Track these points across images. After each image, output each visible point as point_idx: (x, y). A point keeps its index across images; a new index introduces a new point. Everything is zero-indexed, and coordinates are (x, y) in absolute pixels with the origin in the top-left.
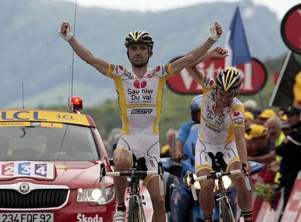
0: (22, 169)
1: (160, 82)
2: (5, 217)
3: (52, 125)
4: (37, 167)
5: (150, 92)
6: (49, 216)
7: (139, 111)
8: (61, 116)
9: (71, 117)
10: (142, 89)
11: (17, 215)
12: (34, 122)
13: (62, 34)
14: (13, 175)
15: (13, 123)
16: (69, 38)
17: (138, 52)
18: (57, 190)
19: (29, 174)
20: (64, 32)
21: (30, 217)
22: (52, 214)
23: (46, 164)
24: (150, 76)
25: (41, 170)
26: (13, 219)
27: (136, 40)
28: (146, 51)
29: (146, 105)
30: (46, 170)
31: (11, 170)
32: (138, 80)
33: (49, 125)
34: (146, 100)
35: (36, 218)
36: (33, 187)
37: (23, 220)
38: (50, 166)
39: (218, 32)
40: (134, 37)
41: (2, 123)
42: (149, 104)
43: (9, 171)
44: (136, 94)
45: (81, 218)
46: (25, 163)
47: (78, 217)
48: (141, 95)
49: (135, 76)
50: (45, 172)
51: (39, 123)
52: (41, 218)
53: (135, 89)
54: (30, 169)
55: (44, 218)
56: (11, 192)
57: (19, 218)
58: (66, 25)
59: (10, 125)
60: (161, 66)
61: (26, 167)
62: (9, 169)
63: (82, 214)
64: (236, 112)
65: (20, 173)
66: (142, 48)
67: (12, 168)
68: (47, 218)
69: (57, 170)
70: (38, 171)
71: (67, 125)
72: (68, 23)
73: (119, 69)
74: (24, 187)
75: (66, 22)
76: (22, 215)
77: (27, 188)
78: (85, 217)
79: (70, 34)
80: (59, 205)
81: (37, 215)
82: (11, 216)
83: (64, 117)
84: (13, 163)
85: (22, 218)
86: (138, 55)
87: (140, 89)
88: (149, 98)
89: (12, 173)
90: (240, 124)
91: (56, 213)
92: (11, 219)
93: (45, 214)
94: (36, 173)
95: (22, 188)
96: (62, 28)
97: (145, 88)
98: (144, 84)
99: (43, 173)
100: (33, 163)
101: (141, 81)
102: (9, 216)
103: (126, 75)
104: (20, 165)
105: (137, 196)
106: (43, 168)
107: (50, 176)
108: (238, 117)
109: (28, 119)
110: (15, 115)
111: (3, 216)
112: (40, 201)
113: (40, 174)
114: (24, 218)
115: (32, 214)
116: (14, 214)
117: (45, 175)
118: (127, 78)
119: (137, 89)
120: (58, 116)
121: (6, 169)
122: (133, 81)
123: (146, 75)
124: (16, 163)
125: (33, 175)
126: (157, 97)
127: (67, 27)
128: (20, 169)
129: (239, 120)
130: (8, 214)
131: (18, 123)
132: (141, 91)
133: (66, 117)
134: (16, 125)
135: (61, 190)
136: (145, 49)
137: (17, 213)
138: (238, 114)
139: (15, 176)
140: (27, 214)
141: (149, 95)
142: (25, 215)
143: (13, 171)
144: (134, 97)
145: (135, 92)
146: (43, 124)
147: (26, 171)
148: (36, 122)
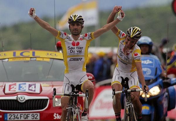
0: (21, 87)
1: (87, 43)
2: (10, 116)
3: (43, 59)
4: (30, 86)
5: (81, 48)
6: (36, 115)
7: (74, 60)
8: (49, 54)
9: (55, 55)
10: (77, 46)
11: (17, 115)
12: (32, 58)
13: (30, 15)
14: (15, 91)
15: (20, 58)
16: (34, 17)
17: (76, 27)
18: (41, 100)
19: (25, 90)
20: (31, 13)
21: (25, 116)
22: (39, 114)
23: (35, 84)
24: (81, 39)
25: (32, 88)
26: (16, 117)
27: (74, 20)
28: (80, 27)
29: (79, 56)
30: (35, 88)
31: (14, 88)
32: (75, 41)
33: (41, 59)
34: (78, 53)
35: (29, 116)
36: (27, 98)
37: (21, 118)
38: (38, 85)
39: (122, 15)
40: (73, 18)
41: (13, 59)
42: (80, 55)
43: (13, 88)
44: (73, 50)
45: (56, 116)
46: (23, 84)
47: (54, 115)
48: (76, 50)
49: (73, 39)
50: (35, 89)
51: (35, 59)
52: (32, 116)
53: (72, 46)
54: (26, 87)
55: (34, 116)
56: (14, 101)
57: (19, 116)
58: (32, 9)
59: (18, 60)
60: (87, 33)
61: (23, 86)
62: (13, 87)
63: (57, 114)
64: (136, 53)
65: (19, 89)
66: (78, 25)
67: (15, 87)
68: (35, 116)
69: (42, 87)
70: (30, 88)
71: (53, 59)
72: (34, 8)
73: (64, 35)
74: (22, 98)
75: (32, 8)
76: (21, 115)
77: (23, 98)
78: (59, 115)
79: (35, 14)
80: (42, 109)
81: (29, 114)
82: (14, 116)
83: (51, 54)
84: (16, 84)
85: (21, 117)
86: (75, 29)
87: (76, 47)
88: (80, 52)
89: (15, 90)
90: (138, 60)
91: (41, 113)
92: (14, 117)
93: (35, 114)
94: (29, 90)
95: (20, 99)
96: (30, 11)
97: (78, 46)
98: (78, 44)
99: (33, 89)
100: (28, 84)
101: (76, 42)
102: (13, 115)
103: (68, 39)
104: (20, 85)
105: (72, 108)
106: (33, 86)
107: (38, 91)
108: (137, 56)
109: (29, 56)
110: (21, 54)
111: (10, 115)
112: (31, 106)
113: (31, 90)
114: (22, 117)
115: (27, 114)
116: (16, 114)
117: (35, 91)
118: (68, 40)
119: (74, 47)
120: (47, 54)
121: (12, 87)
122: (71, 42)
123: (79, 38)
124: (18, 84)
125: (27, 91)
126: (85, 51)
127: (33, 11)
128: (20, 87)
129: (138, 58)
130: (12, 114)
131: (23, 58)
132: (76, 48)
133: (52, 54)
134: (21, 60)
135: (44, 100)
136: (79, 25)
137: (17, 114)
138: (137, 54)
139: (16, 91)
140: (24, 114)
141: (80, 50)
142: (22, 114)
143: (15, 88)
144: (71, 51)
145: (72, 48)
146: (38, 59)
147: (23, 88)
148: (34, 58)
